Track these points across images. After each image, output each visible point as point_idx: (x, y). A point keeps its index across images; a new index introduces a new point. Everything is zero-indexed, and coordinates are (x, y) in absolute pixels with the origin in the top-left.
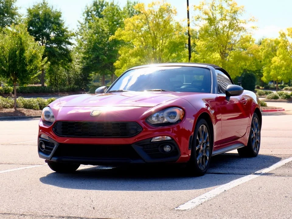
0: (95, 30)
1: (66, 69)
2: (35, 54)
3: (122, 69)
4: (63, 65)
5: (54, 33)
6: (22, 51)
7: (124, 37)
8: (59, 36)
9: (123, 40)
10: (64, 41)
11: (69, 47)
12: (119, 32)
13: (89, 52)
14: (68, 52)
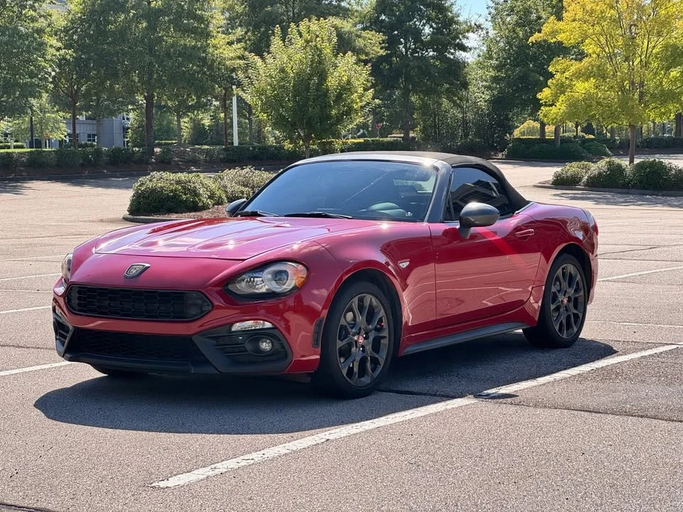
0: (521, 18)
1: (454, 102)
2: (349, 82)
3: (555, 106)
4: (450, 94)
5: (431, 26)
6: (323, 76)
7: (563, 35)
8: (442, 33)
9: (560, 43)
10: (450, 43)
11: (461, 55)
12: (552, 25)
13: (504, 65)
14: (458, 66)
